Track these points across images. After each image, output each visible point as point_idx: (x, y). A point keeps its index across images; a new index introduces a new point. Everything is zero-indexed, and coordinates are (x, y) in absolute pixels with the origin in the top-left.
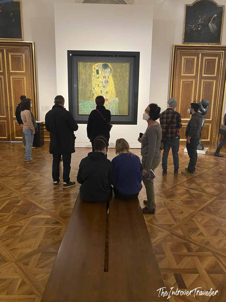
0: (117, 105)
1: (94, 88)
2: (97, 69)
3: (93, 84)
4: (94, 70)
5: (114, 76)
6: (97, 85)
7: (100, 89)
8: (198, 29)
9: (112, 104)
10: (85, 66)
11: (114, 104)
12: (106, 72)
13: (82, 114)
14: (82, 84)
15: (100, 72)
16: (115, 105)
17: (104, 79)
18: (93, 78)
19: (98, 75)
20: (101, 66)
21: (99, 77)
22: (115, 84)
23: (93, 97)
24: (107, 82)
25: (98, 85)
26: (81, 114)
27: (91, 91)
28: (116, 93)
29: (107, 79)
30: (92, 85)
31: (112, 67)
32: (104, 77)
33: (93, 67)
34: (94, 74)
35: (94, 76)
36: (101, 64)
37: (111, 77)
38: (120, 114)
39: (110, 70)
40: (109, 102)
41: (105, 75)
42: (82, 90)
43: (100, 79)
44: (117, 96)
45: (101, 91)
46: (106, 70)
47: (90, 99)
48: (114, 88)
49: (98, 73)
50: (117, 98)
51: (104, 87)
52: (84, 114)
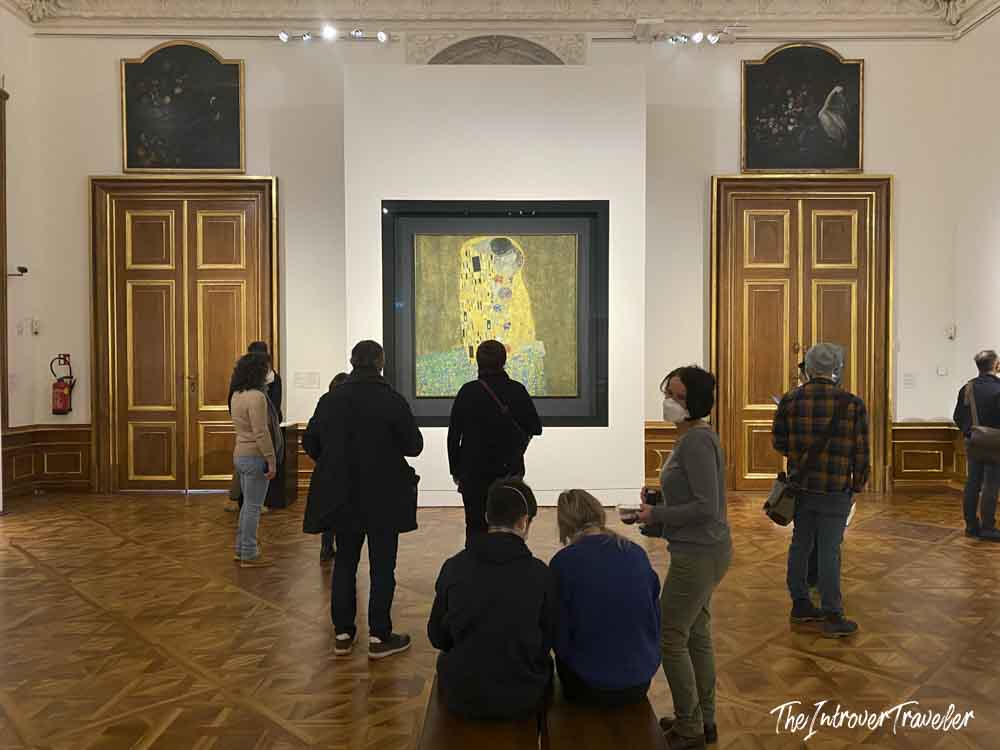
0: (541, 364)
1: (465, 313)
2: (476, 255)
3: (461, 301)
4: (465, 259)
5: (529, 277)
6: (475, 305)
7: (485, 316)
8: (786, 128)
9: (523, 361)
10: (438, 247)
11: (530, 362)
12: (505, 264)
13: (427, 395)
14: (428, 302)
15: (484, 265)
16: (532, 365)
17: (499, 284)
18: (461, 282)
19: (477, 275)
20: (488, 245)
21: (480, 280)
22: (531, 298)
23: (462, 342)
24: (506, 294)
25: (480, 305)
26: (422, 395)
27: (456, 322)
28: (537, 327)
29: (506, 284)
30: (458, 303)
31: (523, 249)
32: (498, 279)
33: (463, 251)
34: (467, 268)
35: (464, 276)
36: (486, 240)
37: (518, 277)
38: (549, 393)
39: (515, 256)
40: (516, 355)
41: (500, 274)
42: (426, 318)
43: (484, 285)
44: (538, 338)
45: (489, 322)
46: (503, 258)
47: (453, 347)
48: (529, 313)
49: (477, 267)
50: (541, 343)
51: (497, 308)
52: (432, 395)
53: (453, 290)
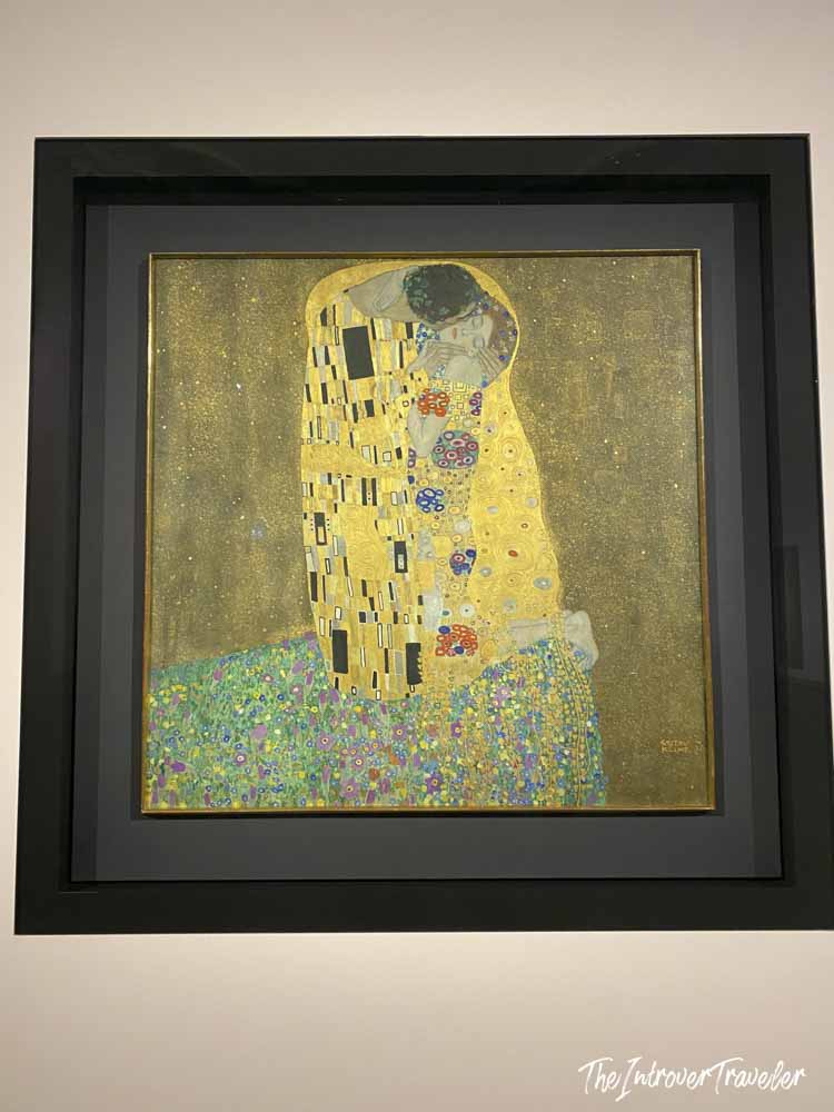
0: (584, 695)
1: (320, 520)
2: (358, 320)
3: (305, 477)
4: (316, 335)
5: (537, 392)
6: (353, 491)
7: (387, 528)
9: (521, 683)
10: (227, 299)
11: (544, 685)
12: (452, 351)
13: (183, 807)
14: (193, 481)
15: (383, 355)
16: (552, 697)
17: (432, 416)
18: (308, 412)
19: (360, 389)
20: (395, 289)
21: (369, 405)
22: (544, 466)
23: (309, 619)
24: (460, 451)
25: (369, 488)
26: (164, 806)
27: (287, 549)
28: (566, 564)
29: (457, 417)
30: (297, 483)
31: (514, 298)
32: (432, 404)
33: (312, 307)
34: (324, 368)
35: (316, 394)
37: (500, 396)
38: (610, 799)
39: (485, 327)
40: (494, 662)
41: (437, 386)
42: (184, 535)
43: (385, 423)
44: (572, 600)
45: (400, 548)
46: (446, 334)
47: (278, 636)
48: (537, 515)
49: (360, 364)
50: (581, 619)
51: (429, 501)
52: (202, 807)
53: (280, 444)
